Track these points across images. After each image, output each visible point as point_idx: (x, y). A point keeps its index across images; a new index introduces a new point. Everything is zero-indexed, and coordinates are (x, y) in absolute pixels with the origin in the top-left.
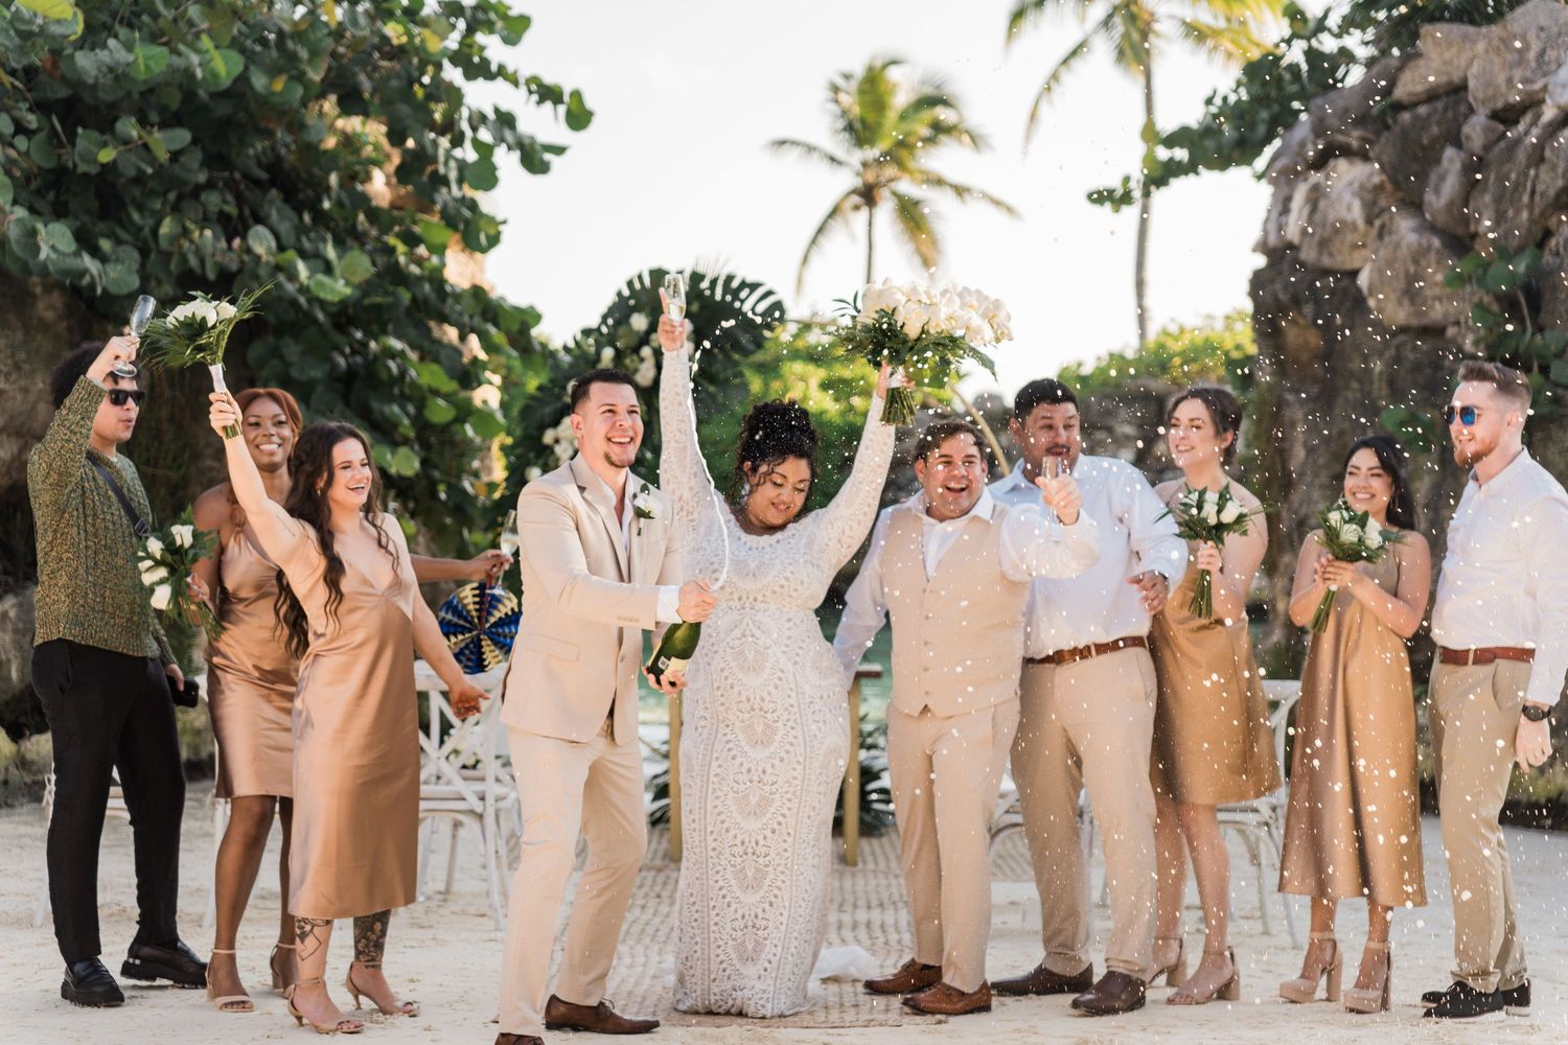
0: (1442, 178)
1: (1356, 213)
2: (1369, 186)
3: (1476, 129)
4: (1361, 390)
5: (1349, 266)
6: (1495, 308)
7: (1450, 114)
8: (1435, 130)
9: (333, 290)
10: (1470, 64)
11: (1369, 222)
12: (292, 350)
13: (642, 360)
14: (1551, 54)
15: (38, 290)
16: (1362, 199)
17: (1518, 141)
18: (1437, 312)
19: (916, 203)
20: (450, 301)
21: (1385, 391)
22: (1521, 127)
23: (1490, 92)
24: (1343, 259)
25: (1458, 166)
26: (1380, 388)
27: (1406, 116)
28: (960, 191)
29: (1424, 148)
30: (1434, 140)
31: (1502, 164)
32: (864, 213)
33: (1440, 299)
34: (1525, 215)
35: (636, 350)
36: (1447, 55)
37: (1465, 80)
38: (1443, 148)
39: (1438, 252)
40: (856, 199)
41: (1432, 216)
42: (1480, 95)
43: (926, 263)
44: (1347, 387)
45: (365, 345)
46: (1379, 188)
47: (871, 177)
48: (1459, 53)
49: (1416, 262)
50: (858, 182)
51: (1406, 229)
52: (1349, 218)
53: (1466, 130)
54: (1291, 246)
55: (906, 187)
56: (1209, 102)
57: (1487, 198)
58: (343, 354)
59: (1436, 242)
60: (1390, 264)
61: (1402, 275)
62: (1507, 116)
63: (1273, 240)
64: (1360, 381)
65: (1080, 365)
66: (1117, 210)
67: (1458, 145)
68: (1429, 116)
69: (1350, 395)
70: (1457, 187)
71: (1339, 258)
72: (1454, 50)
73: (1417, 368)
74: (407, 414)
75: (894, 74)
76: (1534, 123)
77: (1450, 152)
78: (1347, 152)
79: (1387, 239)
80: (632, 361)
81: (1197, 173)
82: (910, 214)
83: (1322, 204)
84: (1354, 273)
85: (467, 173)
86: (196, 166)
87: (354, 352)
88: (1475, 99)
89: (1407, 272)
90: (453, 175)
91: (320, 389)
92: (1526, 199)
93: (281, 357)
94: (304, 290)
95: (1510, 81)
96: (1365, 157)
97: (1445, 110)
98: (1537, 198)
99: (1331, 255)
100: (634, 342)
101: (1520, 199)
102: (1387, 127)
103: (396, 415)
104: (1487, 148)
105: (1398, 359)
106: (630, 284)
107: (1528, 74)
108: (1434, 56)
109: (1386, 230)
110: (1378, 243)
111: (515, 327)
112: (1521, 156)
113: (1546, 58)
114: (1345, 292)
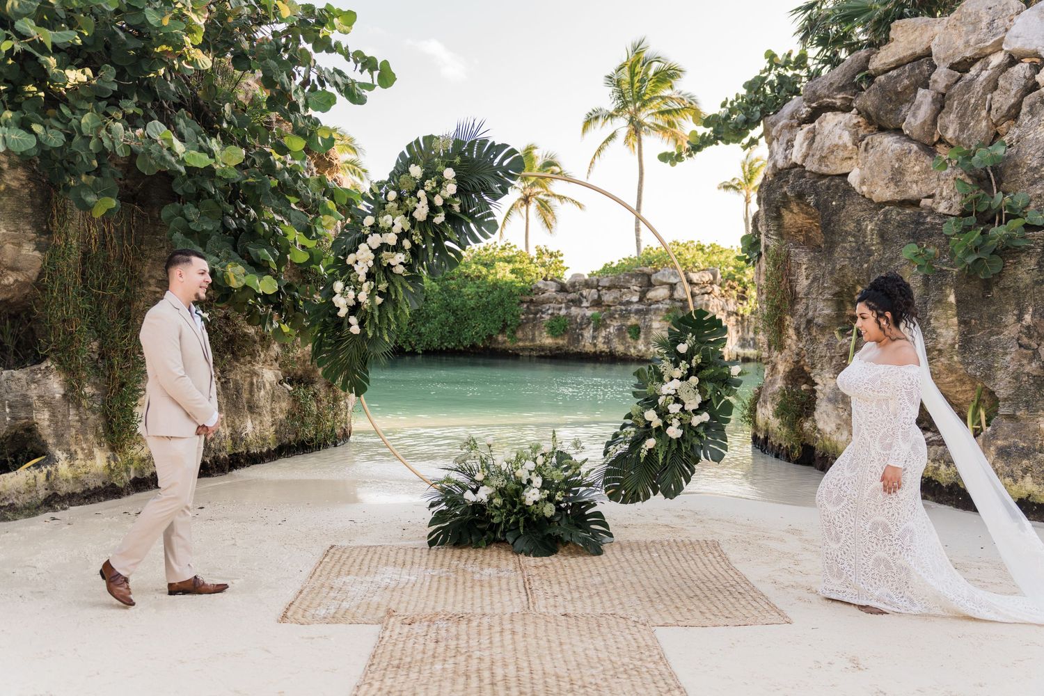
0: (918, 107)
1: (847, 138)
2: (851, 125)
3: (941, 77)
4: (856, 242)
5: (839, 172)
6: (969, 181)
7: (917, 71)
8: (906, 82)
9: (201, 160)
10: (933, 38)
11: (855, 144)
12: (191, 211)
13: (419, 200)
14: (999, 22)
15: (5, 166)
16: (849, 131)
17: (972, 80)
18: (914, 191)
19: (546, 202)
20: (300, 182)
21: (876, 240)
22: (973, 71)
23: (951, 51)
24: (835, 167)
25: (929, 99)
26: (873, 241)
27: (882, 78)
28: (561, 198)
29: (897, 94)
30: (906, 88)
31: (964, 95)
32: (524, 208)
33: (916, 182)
34: (984, 123)
35: (414, 193)
36: (912, 38)
37: (929, 49)
38: (916, 92)
39: (916, 152)
40: (521, 202)
41: (911, 131)
42: (942, 56)
43: (549, 226)
44: (843, 241)
45: (248, 212)
46: (857, 125)
47: (528, 192)
48: (921, 34)
49: (899, 160)
50: (521, 195)
51: (888, 143)
52: (841, 143)
53: (934, 76)
54: (795, 165)
55: (541, 196)
56: (723, 105)
57: (952, 116)
58: (233, 217)
59: (914, 147)
60: (878, 164)
61: (889, 169)
62: (962, 66)
63: (781, 163)
64: (854, 236)
65: (612, 263)
66: (673, 164)
67: (927, 86)
68: (899, 75)
69: (847, 245)
70: (929, 112)
71: (833, 167)
72: (917, 33)
73: (902, 224)
74: (274, 256)
75: (535, 152)
76: (984, 69)
77: (921, 91)
78: (832, 108)
79: (871, 151)
80: (411, 201)
81: (717, 144)
82: (544, 207)
83: (818, 139)
84: (846, 175)
85: (310, 101)
86: (112, 79)
87: (241, 216)
88: (937, 59)
89: (893, 167)
90: (301, 101)
91: (214, 238)
92: (984, 113)
93: (183, 216)
94: (182, 161)
95: (967, 42)
96: (846, 109)
97: (913, 69)
98: (993, 112)
99: (827, 166)
100: (412, 186)
101: (979, 115)
102: (862, 90)
103: (266, 255)
104: (948, 87)
105: (886, 221)
106: (409, 147)
107: (982, 36)
108: (901, 39)
109: (870, 146)
110: (864, 155)
111: (345, 202)
112: (978, 88)
113: (995, 25)
114: (837, 186)
